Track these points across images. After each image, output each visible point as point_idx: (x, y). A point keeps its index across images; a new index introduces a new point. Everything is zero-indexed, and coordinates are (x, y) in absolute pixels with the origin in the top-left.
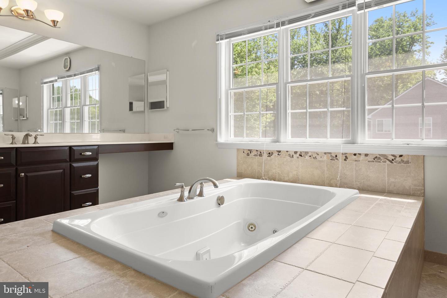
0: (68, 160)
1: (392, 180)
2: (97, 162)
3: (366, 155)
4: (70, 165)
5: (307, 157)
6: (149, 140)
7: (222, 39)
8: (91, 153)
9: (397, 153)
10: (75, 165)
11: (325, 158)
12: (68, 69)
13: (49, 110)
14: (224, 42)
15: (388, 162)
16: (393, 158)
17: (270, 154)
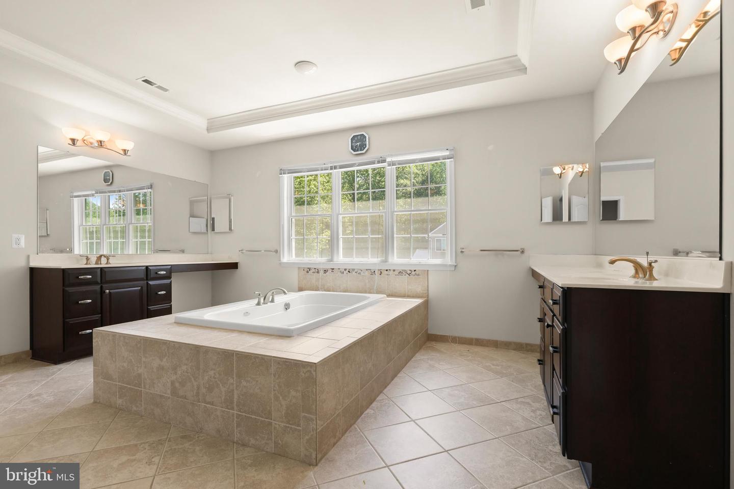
0: (145, 278)
1: (410, 287)
2: (170, 280)
3: (394, 270)
4: (147, 283)
5: (354, 273)
6: (213, 261)
7: (284, 173)
8: (165, 272)
9: (413, 269)
10: (151, 283)
11: (367, 273)
12: (109, 183)
13: (81, 227)
14: (286, 176)
15: (407, 275)
16: (410, 272)
17: (325, 271)
